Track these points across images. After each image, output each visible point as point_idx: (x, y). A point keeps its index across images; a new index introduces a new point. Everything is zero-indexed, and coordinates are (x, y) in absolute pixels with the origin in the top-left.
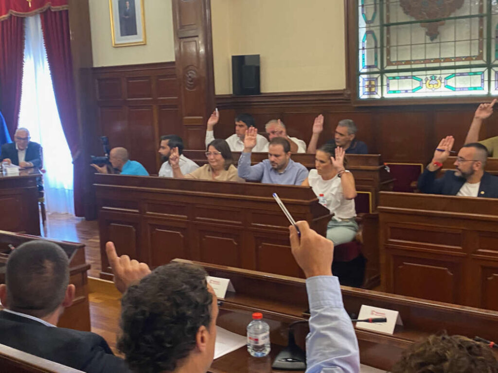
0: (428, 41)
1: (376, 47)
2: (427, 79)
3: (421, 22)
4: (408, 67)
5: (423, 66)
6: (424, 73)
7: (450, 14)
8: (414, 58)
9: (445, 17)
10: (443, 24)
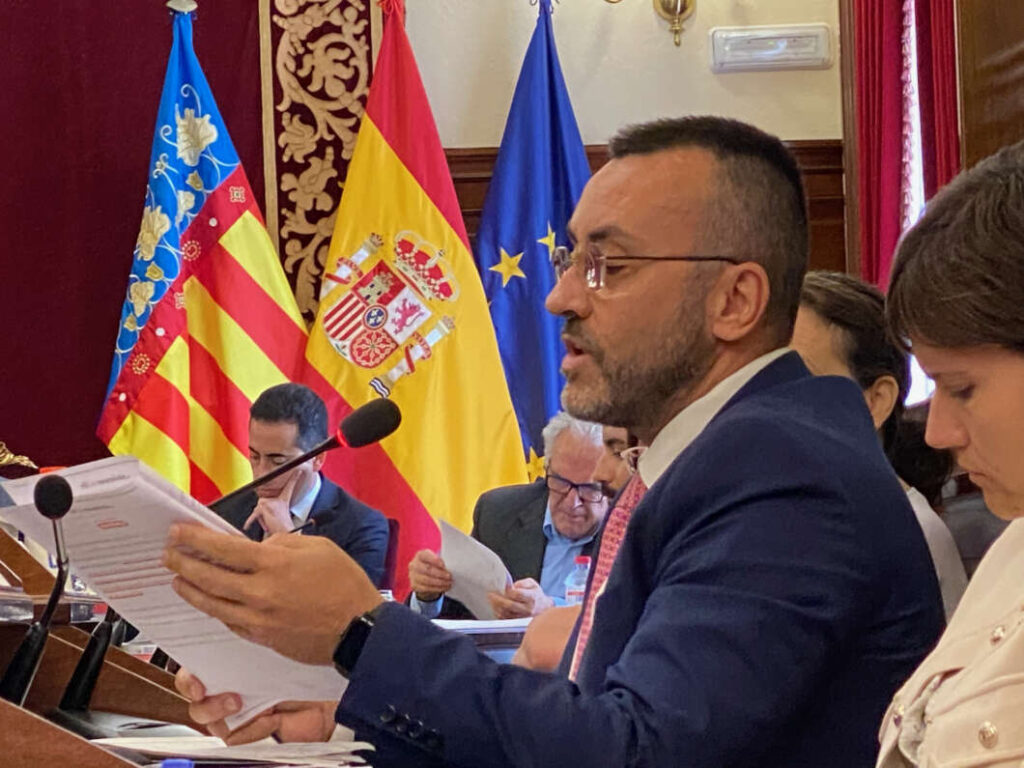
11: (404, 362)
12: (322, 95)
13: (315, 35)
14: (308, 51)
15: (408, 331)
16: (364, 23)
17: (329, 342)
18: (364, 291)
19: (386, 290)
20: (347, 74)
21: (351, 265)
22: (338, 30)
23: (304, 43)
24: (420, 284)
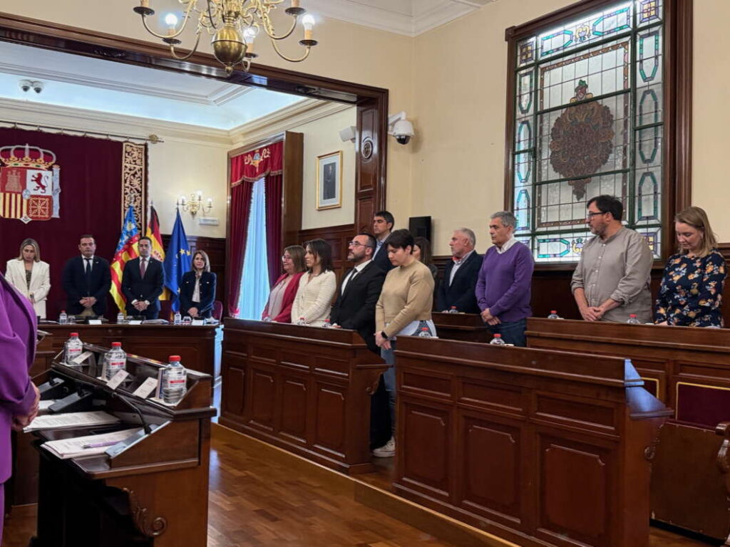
0: (575, 200)
1: (528, 208)
2: (573, 242)
3: (568, 180)
4: (556, 228)
5: (569, 227)
6: (570, 235)
7: (595, 171)
8: (562, 220)
9: (591, 173)
10: (589, 182)
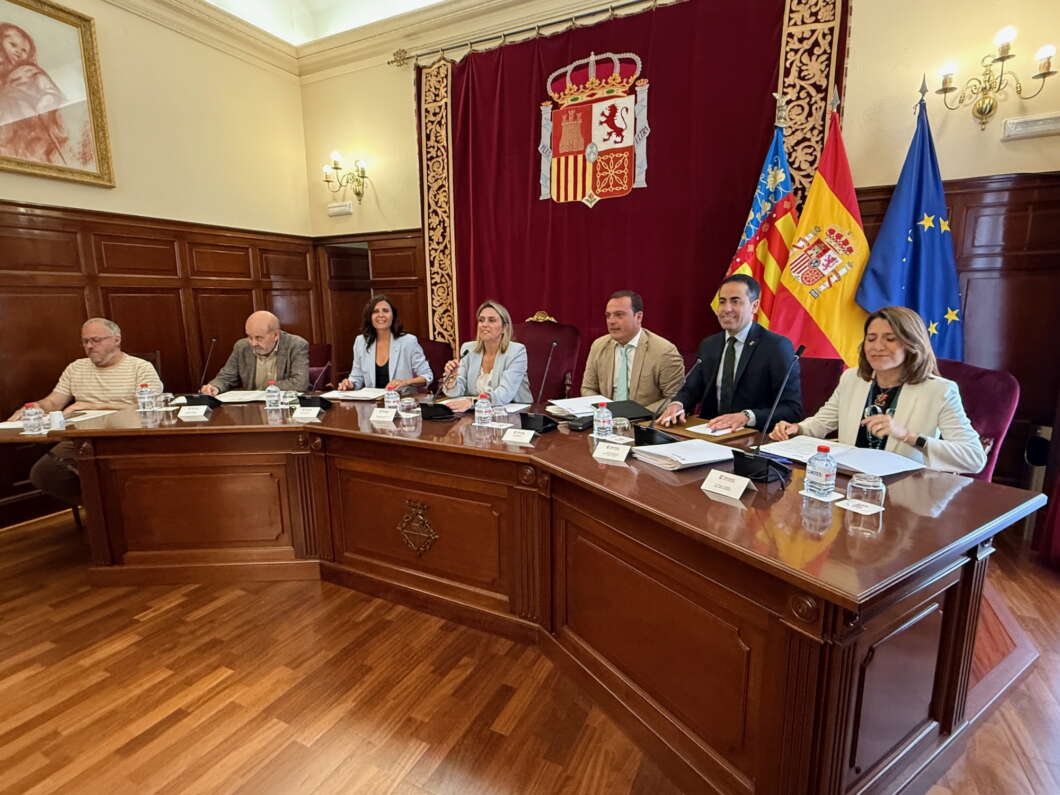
11: (827, 283)
12: (799, 169)
13: (798, 143)
14: (794, 150)
15: (830, 269)
16: (821, 135)
17: (790, 275)
18: (810, 252)
19: (820, 251)
20: (811, 158)
21: (805, 241)
22: (809, 140)
23: (793, 147)
24: (837, 248)
